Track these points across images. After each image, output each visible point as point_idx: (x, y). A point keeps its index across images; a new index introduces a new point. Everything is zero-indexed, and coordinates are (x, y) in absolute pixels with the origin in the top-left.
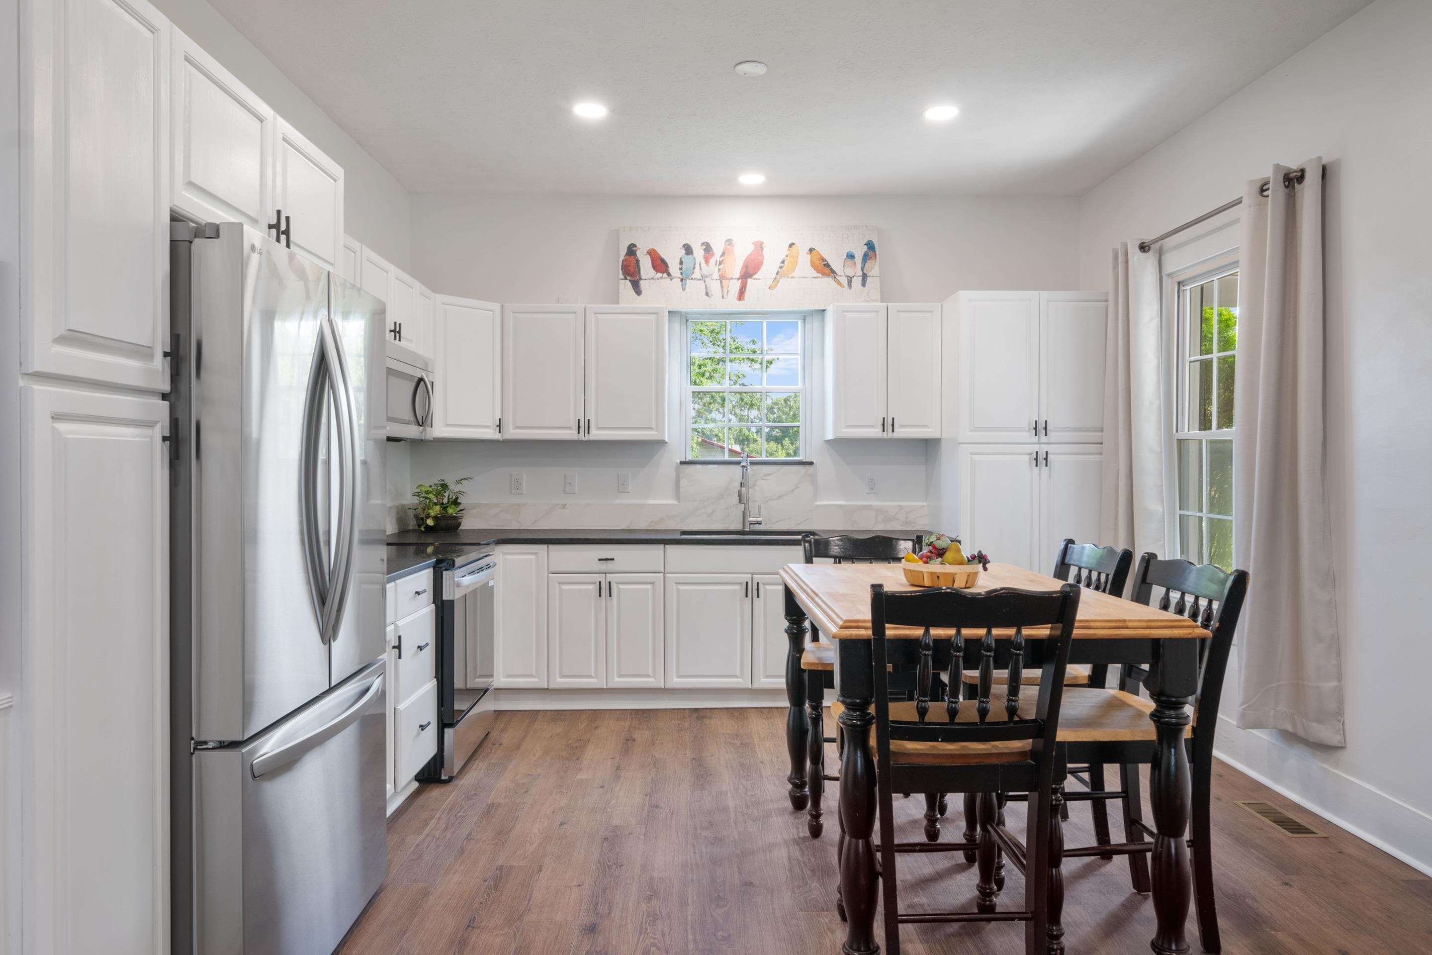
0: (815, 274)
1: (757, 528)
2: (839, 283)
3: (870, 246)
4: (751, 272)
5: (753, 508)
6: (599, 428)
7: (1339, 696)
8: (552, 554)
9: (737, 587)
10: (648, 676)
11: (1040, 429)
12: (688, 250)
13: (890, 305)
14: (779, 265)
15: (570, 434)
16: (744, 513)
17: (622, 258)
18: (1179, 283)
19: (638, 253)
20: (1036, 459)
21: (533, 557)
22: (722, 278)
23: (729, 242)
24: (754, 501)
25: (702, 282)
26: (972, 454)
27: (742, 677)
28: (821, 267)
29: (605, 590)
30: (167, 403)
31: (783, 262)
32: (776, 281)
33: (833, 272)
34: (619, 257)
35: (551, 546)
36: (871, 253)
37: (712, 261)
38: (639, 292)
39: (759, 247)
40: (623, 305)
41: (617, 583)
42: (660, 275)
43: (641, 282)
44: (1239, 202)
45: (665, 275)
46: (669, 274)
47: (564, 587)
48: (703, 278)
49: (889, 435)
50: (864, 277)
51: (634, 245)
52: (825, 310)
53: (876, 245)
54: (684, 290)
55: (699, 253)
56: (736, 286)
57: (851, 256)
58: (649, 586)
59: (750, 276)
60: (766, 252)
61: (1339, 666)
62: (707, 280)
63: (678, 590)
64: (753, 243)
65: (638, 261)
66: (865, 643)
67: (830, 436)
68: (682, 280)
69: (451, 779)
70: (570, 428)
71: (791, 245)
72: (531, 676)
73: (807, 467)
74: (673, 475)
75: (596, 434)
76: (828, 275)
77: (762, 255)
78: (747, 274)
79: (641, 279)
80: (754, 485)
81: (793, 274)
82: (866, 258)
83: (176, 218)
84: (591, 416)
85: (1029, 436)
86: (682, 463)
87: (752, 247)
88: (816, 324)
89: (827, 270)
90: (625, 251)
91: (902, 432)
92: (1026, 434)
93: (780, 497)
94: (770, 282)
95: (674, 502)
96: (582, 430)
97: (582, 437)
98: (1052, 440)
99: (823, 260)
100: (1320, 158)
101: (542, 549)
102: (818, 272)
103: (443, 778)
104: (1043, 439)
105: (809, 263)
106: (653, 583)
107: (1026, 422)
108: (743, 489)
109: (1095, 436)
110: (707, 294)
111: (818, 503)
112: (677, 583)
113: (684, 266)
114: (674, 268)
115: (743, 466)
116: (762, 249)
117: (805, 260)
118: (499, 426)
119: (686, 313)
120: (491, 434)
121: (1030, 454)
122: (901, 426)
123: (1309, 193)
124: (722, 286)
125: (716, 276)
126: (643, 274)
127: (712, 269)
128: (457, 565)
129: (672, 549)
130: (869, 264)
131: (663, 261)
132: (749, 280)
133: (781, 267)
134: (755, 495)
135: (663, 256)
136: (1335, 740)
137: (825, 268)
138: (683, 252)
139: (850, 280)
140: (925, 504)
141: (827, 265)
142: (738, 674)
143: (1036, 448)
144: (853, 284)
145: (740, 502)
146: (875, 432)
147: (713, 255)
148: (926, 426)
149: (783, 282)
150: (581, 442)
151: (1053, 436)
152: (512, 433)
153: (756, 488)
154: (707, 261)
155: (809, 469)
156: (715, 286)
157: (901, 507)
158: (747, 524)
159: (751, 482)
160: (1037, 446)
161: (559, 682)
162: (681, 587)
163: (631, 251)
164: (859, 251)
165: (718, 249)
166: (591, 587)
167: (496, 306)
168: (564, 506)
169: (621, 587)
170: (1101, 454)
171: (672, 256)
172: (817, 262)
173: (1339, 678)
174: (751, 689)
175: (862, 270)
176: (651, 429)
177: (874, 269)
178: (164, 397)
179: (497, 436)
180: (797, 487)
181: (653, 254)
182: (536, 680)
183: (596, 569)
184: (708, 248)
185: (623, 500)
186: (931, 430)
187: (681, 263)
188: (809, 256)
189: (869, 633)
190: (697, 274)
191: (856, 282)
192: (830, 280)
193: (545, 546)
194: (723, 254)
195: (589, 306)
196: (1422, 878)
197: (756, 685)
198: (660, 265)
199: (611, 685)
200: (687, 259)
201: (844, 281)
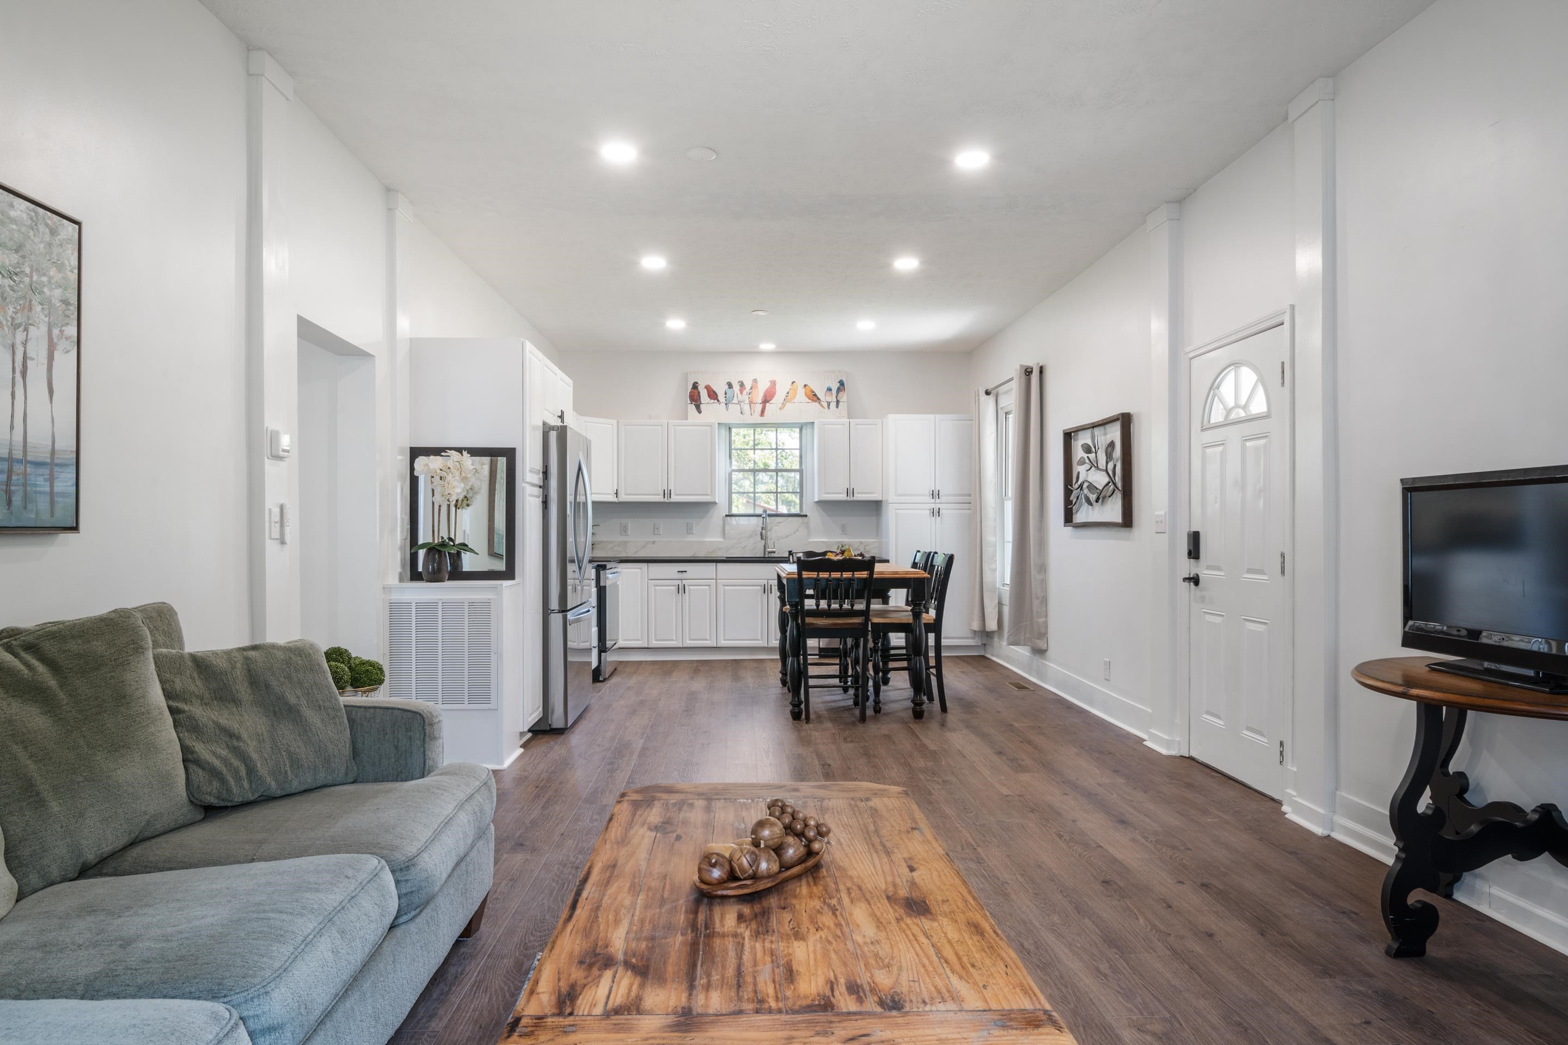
0: (808, 400)
1: (773, 555)
2: (822, 406)
3: (842, 383)
4: (768, 399)
5: (770, 543)
6: (676, 495)
7: (1046, 624)
8: (650, 569)
9: (759, 588)
10: (707, 640)
11: (935, 495)
12: (730, 385)
13: (851, 420)
14: (786, 395)
15: (660, 498)
16: (765, 546)
17: (689, 391)
18: (1006, 413)
19: (699, 388)
20: (933, 513)
21: (639, 570)
22: (751, 403)
23: (755, 381)
24: (771, 539)
25: (738, 405)
26: (896, 509)
27: (762, 640)
28: (811, 396)
29: (681, 590)
30: (541, 489)
31: (788, 393)
32: (784, 405)
33: (819, 399)
34: (687, 389)
35: (650, 564)
36: (842, 387)
37: (745, 392)
38: (700, 412)
39: (773, 384)
40: (690, 421)
41: (689, 585)
42: (712, 401)
43: (701, 405)
44: (1011, 379)
45: (716, 401)
46: (718, 401)
47: (657, 588)
48: (739, 403)
49: (850, 498)
50: (838, 402)
51: (697, 383)
52: (813, 423)
53: (845, 383)
54: (727, 410)
55: (736, 388)
56: (759, 408)
57: (829, 389)
58: (707, 587)
59: (768, 402)
60: (777, 387)
61: (1046, 611)
62: (742, 404)
63: (724, 589)
64: (770, 381)
65: (699, 393)
66: (793, 579)
67: (816, 500)
68: (726, 404)
69: (605, 680)
70: (659, 495)
71: (793, 382)
72: (638, 640)
73: (804, 518)
74: (721, 523)
75: (675, 498)
76: (816, 401)
77: (775, 389)
78: (766, 401)
79: (701, 403)
80: (771, 529)
81: (794, 401)
82: (839, 390)
83: (544, 424)
84: (672, 487)
85: (928, 499)
86: (726, 516)
87: (769, 384)
88: (809, 430)
89: (815, 398)
90: (691, 386)
91: (858, 497)
92: (928, 498)
93: (787, 537)
94: (780, 406)
95: (722, 540)
96: (666, 496)
97: (666, 500)
98: (943, 501)
99: (813, 392)
100: (1038, 364)
101: (644, 565)
102: (809, 399)
103: (601, 679)
104: (938, 501)
105: (804, 394)
106: (709, 585)
107: (927, 491)
108: (764, 531)
109: (967, 499)
110: (741, 413)
111: (811, 540)
112: (724, 585)
113: (727, 396)
114: (721, 397)
115: (763, 518)
116: (775, 385)
117: (801, 392)
118: (616, 494)
119: (729, 424)
120: (612, 498)
121: (930, 510)
122: (858, 493)
123: (1035, 377)
124: (751, 408)
125: (747, 401)
126: (702, 401)
127: (745, 397)
128: (607, 568)
129: (720, 565)
130: (841, 394)
131: (714, 392)
132: (767, 404)
133: (787, 396)
134: (772, 535)
135: (715, 389)
136: (1044, 647)
137: (814, 397)
138: (727, 387)
139: (829, 404)
140: (876, 540)
141: (815, 395)
142: (760, 638)
143: (933, 506)
144: (831, 407)
145: (762, 538)
146: (843, 497)
147: (745, 389)
148: (873, 493)
149: (788, 405)
150: (666, 503)
151: (943, 499)
152: (623, 498)
153: (773, 531)
154: (741, 393)
155: (805, 519)
156: (746, 408)
157: (861, 543)
158: (767, 553)
159: (769, 528)
160: (934, 505)
161: (654, 643)
162: (726, 588)
163: (695, 386)
164: (835, 387)
165: (748, 386)
166: (673, 588)
167: (615, 422)
168: (654, 542)
169: (691, 587)
170: (970, 509)
171: (720, 389)
172: (809, 393)
173: (1046, 616)
174: (767, 648)
175: (837, 398)
176: (708, 495)
177: (844, 397)
178: (540, 487)
179: (615, 500)
180: (797, 531)
181: (708, 388)
182: (641, 642)
183: (676, 577)
184: (742, 385)
185: (691, 538)
186: (876, 495)
187: (726, 394)
188: (804, 390)
189: (796, 576)
190: (735, 401)
191: (833, 405)
192: (817, 404)
193: (646, 564)
194: (751, 388)
195: (670, 421)
196: (1058, 698)
197: (770, 645)
198: (713, 395)
199: (685, 645)
200: (729, 391)
201: (825, 405)
